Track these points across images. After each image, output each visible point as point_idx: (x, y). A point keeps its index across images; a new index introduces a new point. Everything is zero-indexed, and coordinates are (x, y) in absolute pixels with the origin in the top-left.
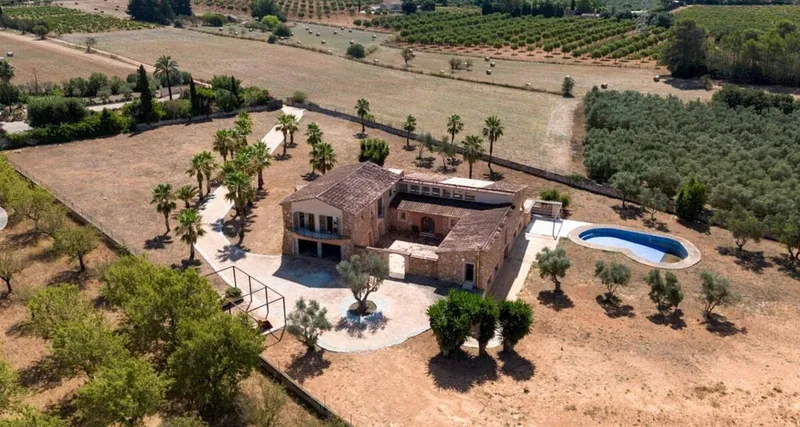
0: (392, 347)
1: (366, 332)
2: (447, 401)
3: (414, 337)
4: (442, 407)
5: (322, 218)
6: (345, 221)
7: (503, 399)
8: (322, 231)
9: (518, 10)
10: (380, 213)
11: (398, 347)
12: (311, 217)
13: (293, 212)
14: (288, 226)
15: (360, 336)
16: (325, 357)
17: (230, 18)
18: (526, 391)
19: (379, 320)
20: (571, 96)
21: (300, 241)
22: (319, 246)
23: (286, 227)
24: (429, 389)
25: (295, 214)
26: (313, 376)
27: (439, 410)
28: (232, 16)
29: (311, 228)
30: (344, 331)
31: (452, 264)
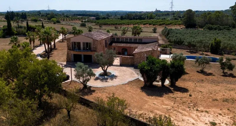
0: (123, 84)
1: (108, 80)
2: (156, 101)
3: (131, 81)
4: (155, 103)
5: (84, 43)
6: (94, 44)
7: (182, 99)
8: (84, 49)
9: (131, 18)
10: (106, 46)
11: (126, 84)
12: (79, 43)
13: (71, 42)
14: (69, 49)
15: (106, 82)
16: (92, 89)
17: (40, 20)
18: (190, 96)
19: (113, 77)
20: (156, 33)
21: (74, 55)
22: (83, 56)
23: (68, 49)
24: (145, 97)
25: (72, 43)
26: (88, 95)
27: (154, 104)
28: (41, 19)
29: (79, 48)
30: (99, 81)
31: (140, 57)
